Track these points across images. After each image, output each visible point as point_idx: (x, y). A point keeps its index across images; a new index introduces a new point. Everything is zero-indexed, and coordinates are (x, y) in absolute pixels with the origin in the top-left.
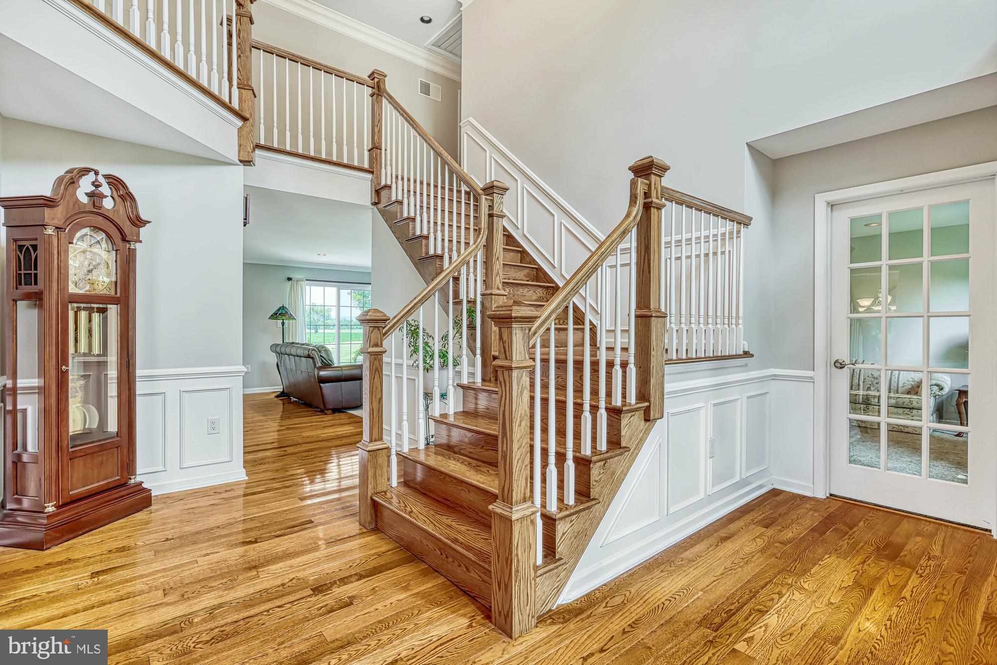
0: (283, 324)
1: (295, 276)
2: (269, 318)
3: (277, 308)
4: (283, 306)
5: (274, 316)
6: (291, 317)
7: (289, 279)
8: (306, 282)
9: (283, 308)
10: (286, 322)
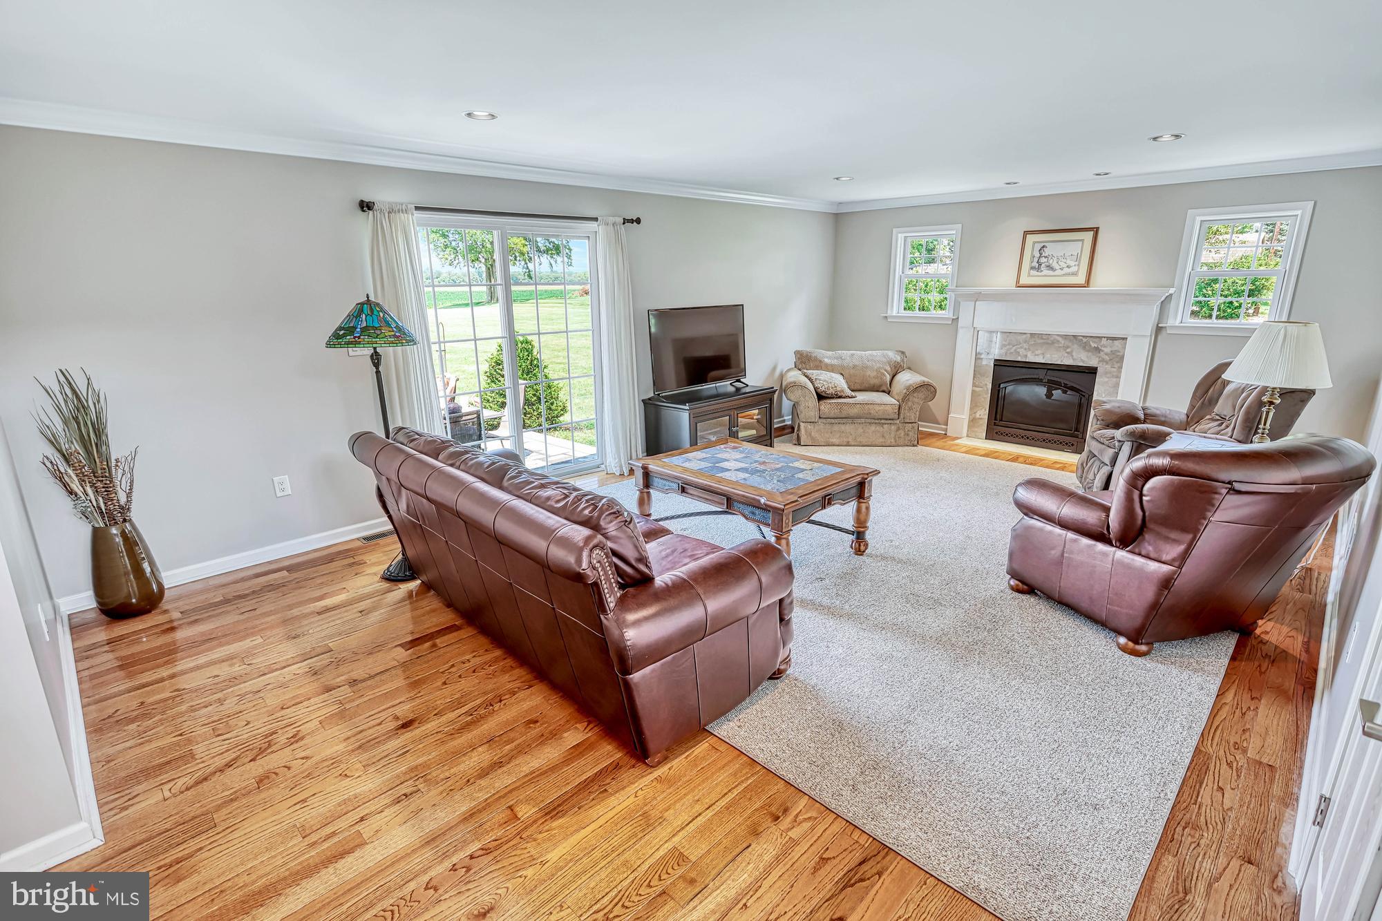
0: (376, 359)
1: (381, 195)
2: (329, 345)
3: (350, 307)
4: (368, 301)
5: (345, 336)
6: (402, 337)
7: (366, 206)
8: (418, 214)
9: (367, 307)
10: (387, 352)
